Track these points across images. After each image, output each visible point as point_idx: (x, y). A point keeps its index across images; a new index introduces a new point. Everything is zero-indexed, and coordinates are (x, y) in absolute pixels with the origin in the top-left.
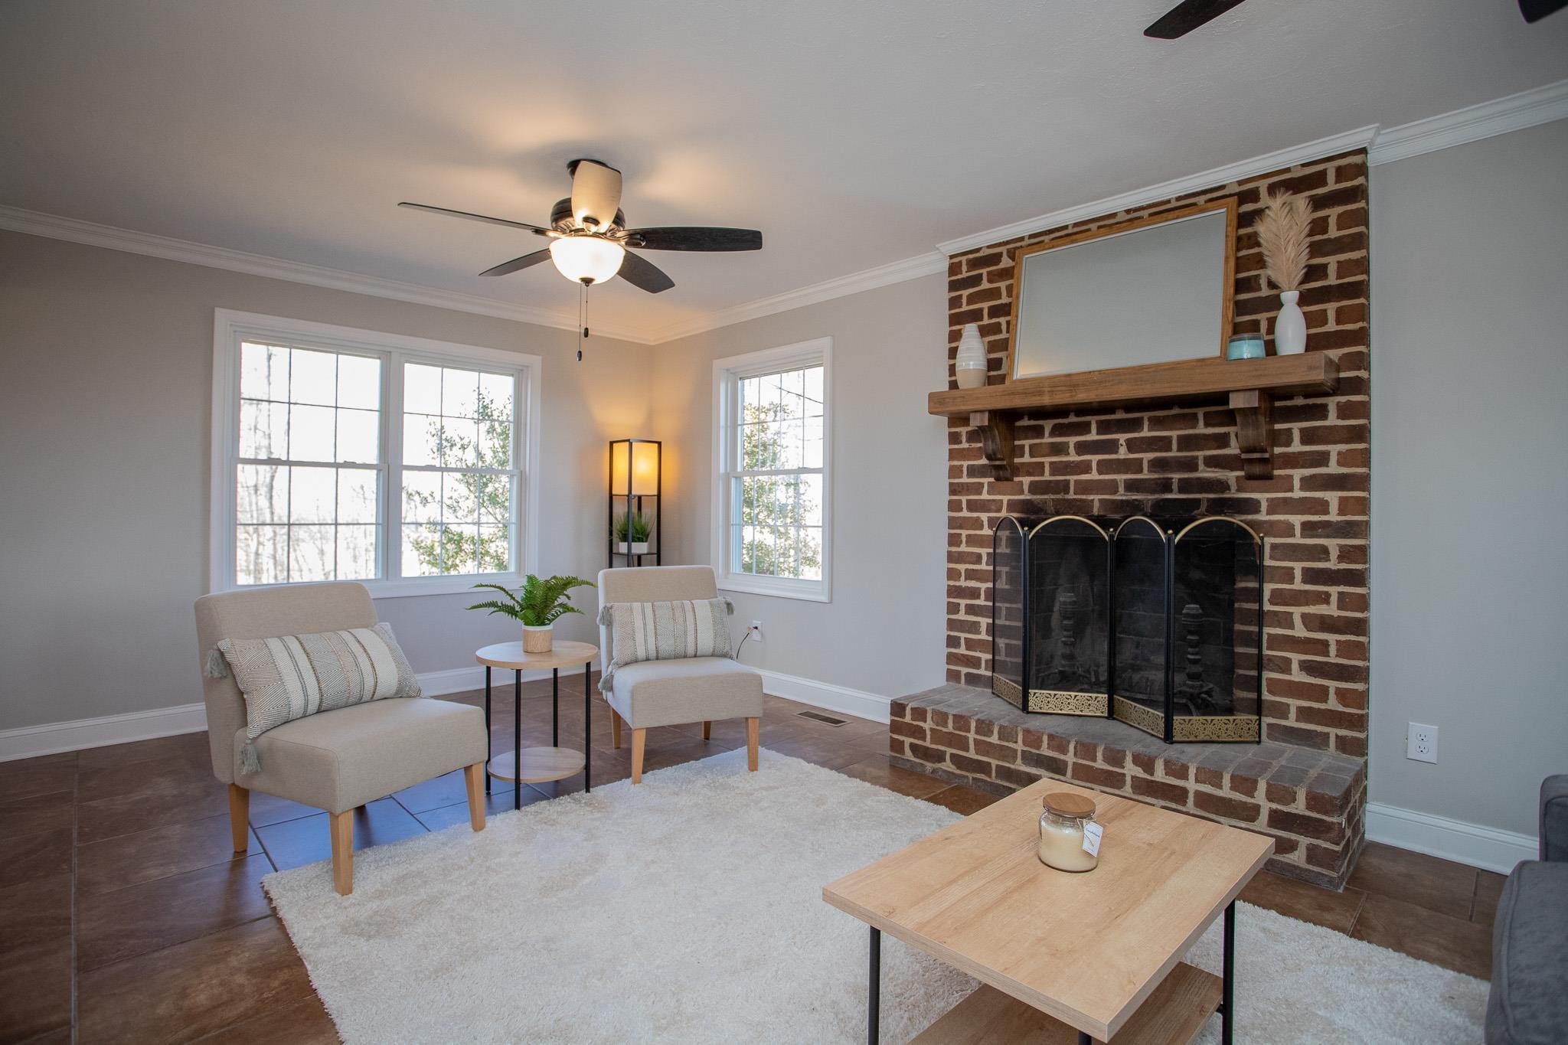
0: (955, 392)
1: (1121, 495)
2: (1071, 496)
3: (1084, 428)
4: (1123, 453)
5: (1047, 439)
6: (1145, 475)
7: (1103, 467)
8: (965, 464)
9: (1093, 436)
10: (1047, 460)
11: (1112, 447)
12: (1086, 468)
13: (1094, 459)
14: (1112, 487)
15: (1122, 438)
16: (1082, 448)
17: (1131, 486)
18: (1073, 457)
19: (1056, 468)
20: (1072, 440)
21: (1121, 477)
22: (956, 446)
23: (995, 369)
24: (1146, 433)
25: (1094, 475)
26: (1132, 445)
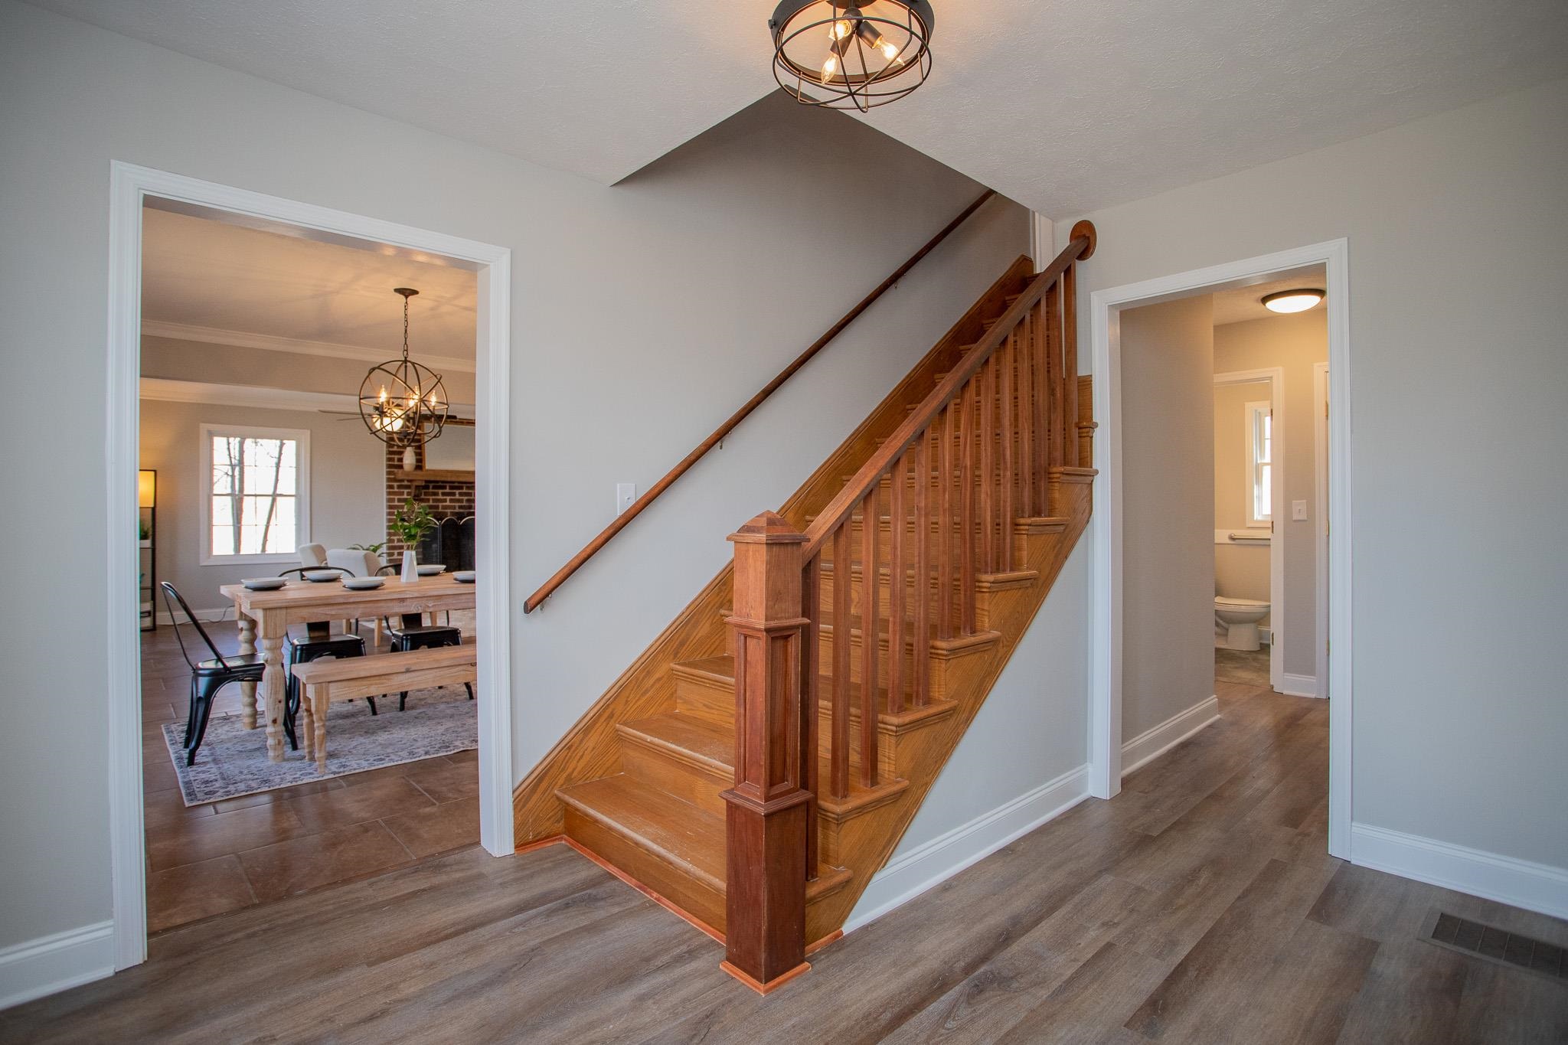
0: (419, 472)
1: (457, 510)
2: (440, 510)
3: (445, 488)
4: (457, 497)
5: (431, 490)
6: (464, 504)
7: (451, 501)
8: (396, 497)
9: (447, 490)
10: (431, 498)
11: (454, 494)
12: (445, 501)
13: (448, 498)
14: (454, 507)
15: (457, 492)
16: (444, 494)
17: (460, 507)
18: (440, 497)
19: (434, 500)
20: (440, 491)
21: (457, 504)
22: (391, 490)
23: (419, 464)
24: (464, 491)
25: (448, 503)
26: (460, 494)
